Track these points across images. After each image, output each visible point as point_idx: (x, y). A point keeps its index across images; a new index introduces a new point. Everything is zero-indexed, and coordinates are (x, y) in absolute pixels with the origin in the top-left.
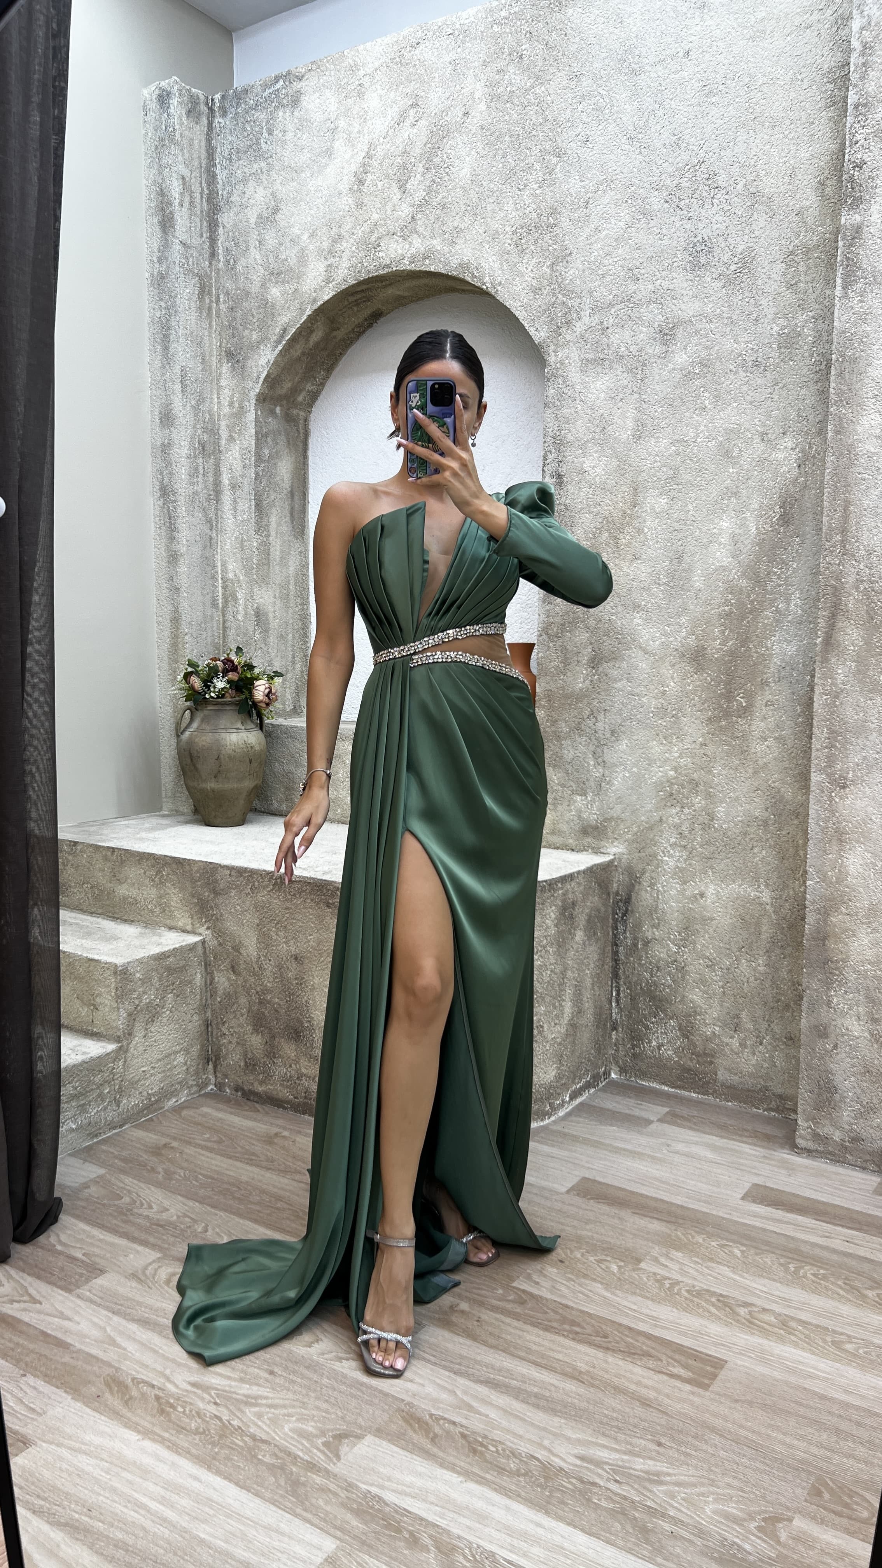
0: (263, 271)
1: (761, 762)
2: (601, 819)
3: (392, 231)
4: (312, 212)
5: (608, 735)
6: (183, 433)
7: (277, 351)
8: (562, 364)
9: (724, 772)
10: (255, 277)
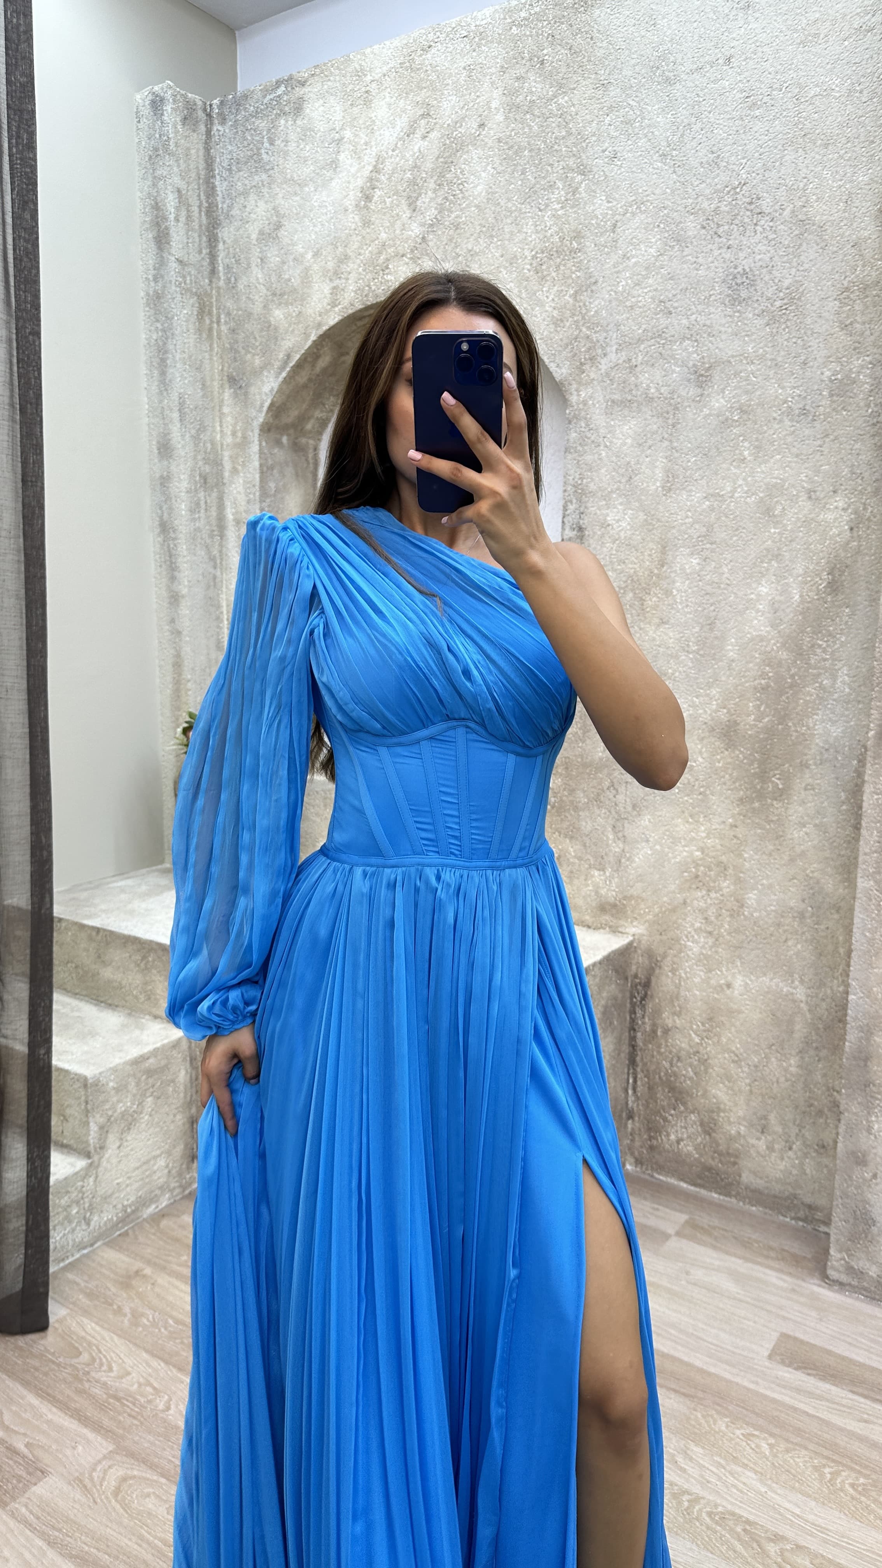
0: (265, 291)
1: (798, 850)
2: (620, 896)
3: (401, 252)
4: (317, 229)
5: (629, 809)
6: (182, 467)
7: (281, 379)
8: (585, 405)
9: (757, 857)
10: (257, 297)
